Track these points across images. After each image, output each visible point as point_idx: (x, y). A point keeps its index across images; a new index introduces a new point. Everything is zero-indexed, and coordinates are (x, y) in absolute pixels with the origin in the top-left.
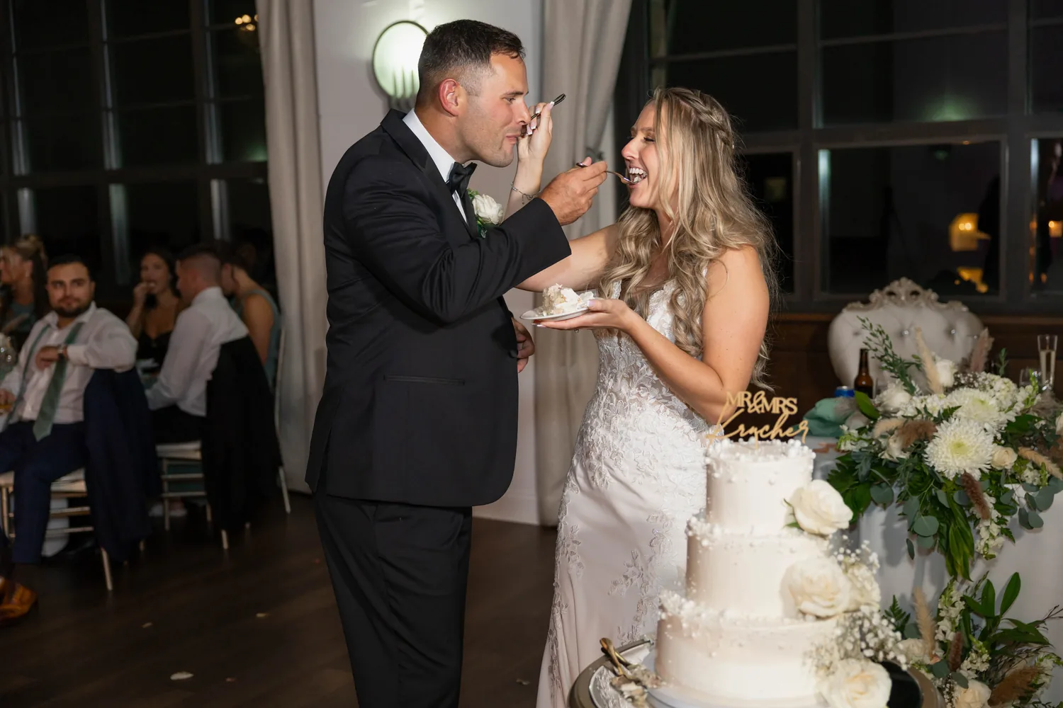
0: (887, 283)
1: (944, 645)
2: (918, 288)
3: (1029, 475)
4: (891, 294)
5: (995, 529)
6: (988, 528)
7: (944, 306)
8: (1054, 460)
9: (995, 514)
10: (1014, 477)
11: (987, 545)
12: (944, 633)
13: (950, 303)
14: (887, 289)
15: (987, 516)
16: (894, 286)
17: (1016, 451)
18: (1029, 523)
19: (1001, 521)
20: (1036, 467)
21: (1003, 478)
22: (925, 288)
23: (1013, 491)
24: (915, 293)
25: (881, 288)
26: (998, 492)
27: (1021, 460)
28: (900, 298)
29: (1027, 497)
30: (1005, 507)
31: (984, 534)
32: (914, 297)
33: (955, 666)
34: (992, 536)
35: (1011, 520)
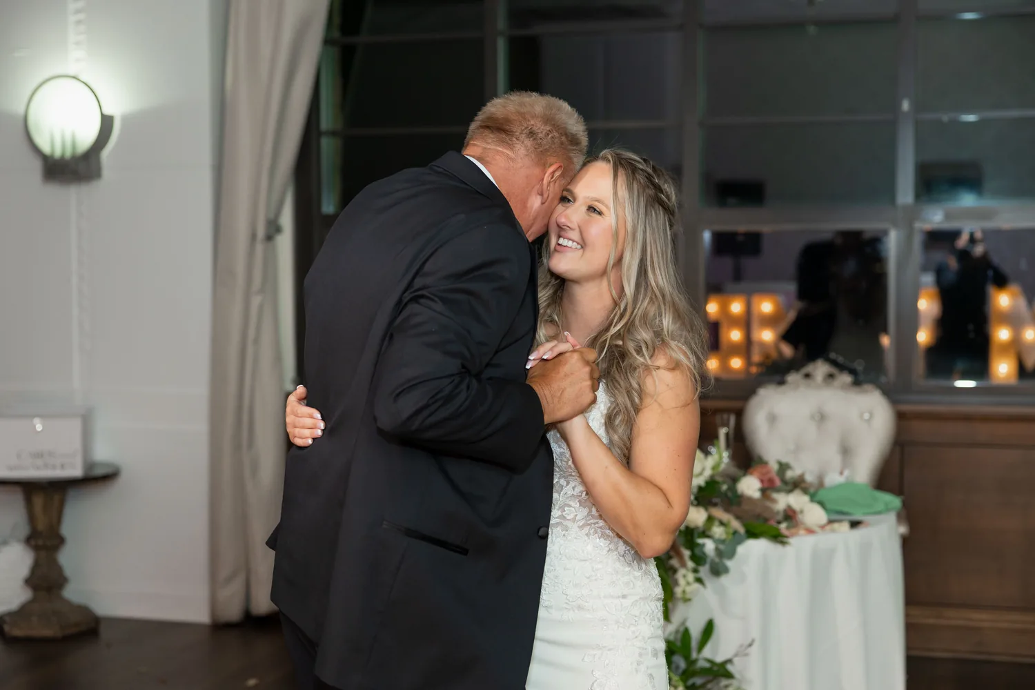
3: (718, 531)
5: (691, 577)
6: (684, 576)
8: (738, 517)
9: (690, 564)
10: (705, 534)
11: (684, 592)
15: (684, 565)
17: (706, 509)
18: (717, 571)
19: (695, 571)
20: (722, 523)
21: (696, 534)
23: (703, 545)
26: (692, 545)
27: (710, 519)
29: (717, 549)
30: (699, 559)
31: (682, 582)
34: (688, 584)
35: (704, 571)
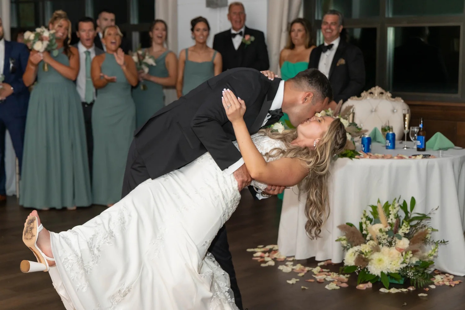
0: (370, 88)
1: (391, 225)
2: (383, 91)
4: (371, 93)
7: (393, 99)
12: (392, 220)
13: (396, 98)
14: (370, 91)
16: (373, 90)
22: (386, 91)
24: (382, 93)
25: (367, 91)
28: (375, 95)
32: (381, 95)
33: (396, 232)
